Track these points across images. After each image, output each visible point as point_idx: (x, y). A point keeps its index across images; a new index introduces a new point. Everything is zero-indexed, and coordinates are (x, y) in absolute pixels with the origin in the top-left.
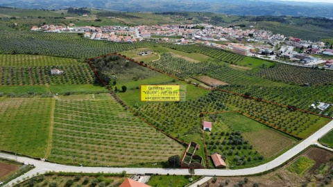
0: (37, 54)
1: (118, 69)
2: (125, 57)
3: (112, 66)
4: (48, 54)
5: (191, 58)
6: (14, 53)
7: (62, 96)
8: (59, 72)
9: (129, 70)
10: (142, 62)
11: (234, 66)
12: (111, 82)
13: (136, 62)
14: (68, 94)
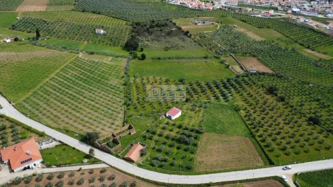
0: (99, 13)
1: (158, 36)
2: (175, 24)
3: (152, 32)
4: (108, 15)
5: (257, 34)
6: (84, 11)
7: (87, 54)
8: (102, 31)
9: (169, 39)
10: (188, 32)
11: (309, 51)
12: (139, 48)
13: (183, 31)
14: (92, 53)
